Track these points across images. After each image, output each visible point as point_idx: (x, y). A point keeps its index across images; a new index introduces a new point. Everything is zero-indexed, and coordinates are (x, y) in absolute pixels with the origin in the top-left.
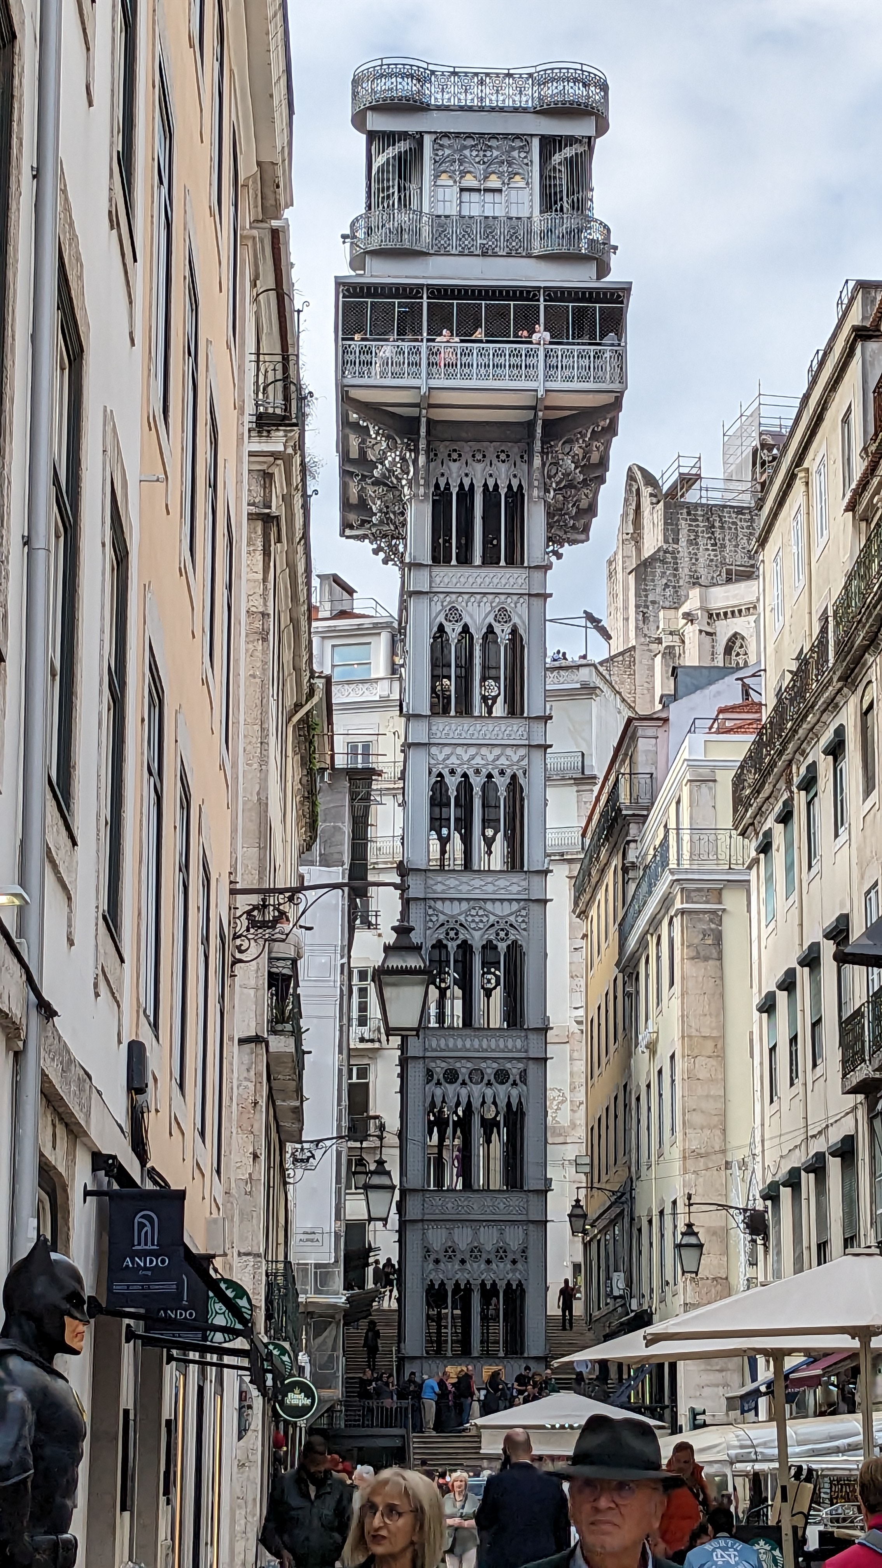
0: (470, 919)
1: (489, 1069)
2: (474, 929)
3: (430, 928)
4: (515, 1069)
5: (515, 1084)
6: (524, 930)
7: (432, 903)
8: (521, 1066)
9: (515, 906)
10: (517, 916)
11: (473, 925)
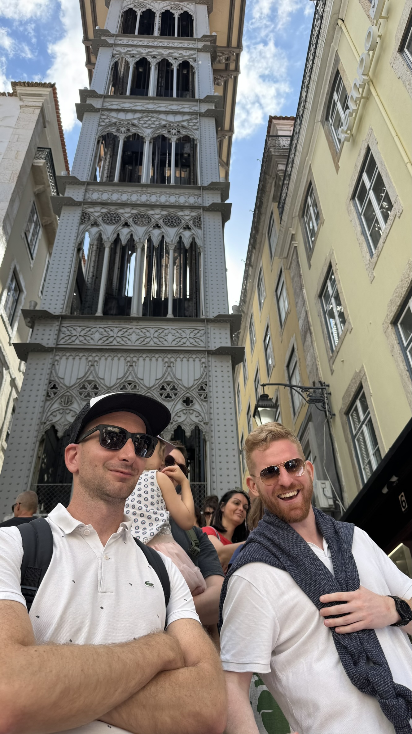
0: (142, 122)
1: (157, 215)
2: (146, 127)
3: (101, 125)
4: (186, 216)
5: (187, 228)
6: (197, 129)
7: (106, 113)
8: (194, 214)
9: (187, 117)
10: (189, 123)
11: (145, 126)
